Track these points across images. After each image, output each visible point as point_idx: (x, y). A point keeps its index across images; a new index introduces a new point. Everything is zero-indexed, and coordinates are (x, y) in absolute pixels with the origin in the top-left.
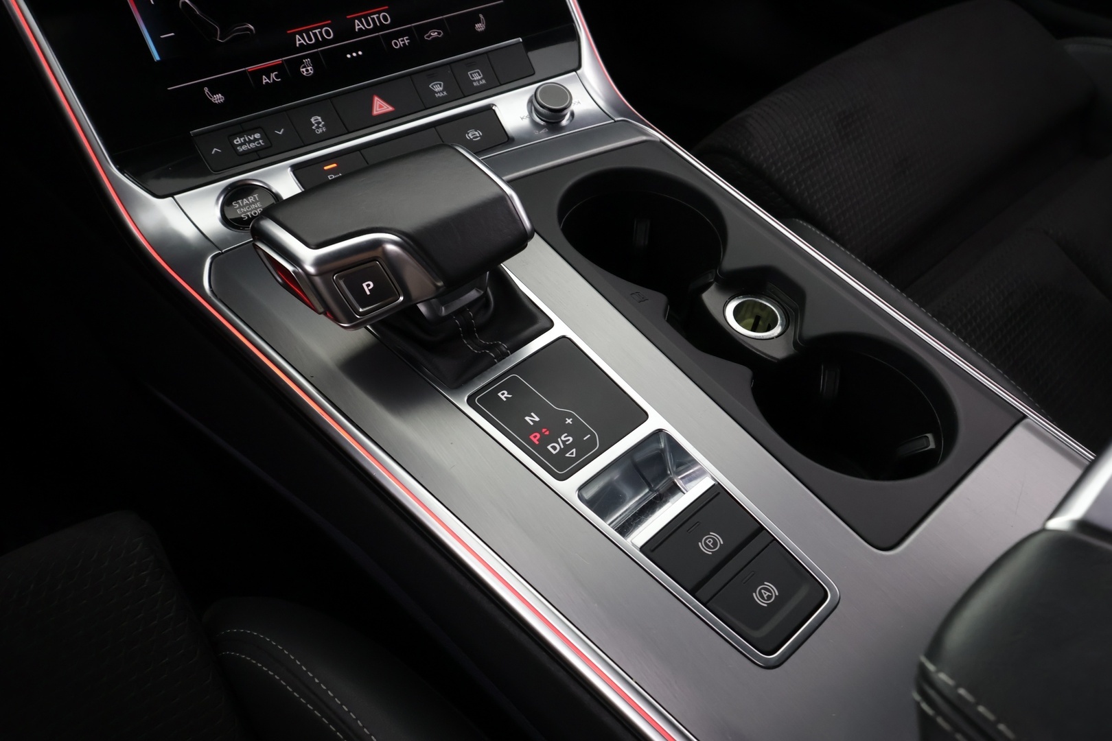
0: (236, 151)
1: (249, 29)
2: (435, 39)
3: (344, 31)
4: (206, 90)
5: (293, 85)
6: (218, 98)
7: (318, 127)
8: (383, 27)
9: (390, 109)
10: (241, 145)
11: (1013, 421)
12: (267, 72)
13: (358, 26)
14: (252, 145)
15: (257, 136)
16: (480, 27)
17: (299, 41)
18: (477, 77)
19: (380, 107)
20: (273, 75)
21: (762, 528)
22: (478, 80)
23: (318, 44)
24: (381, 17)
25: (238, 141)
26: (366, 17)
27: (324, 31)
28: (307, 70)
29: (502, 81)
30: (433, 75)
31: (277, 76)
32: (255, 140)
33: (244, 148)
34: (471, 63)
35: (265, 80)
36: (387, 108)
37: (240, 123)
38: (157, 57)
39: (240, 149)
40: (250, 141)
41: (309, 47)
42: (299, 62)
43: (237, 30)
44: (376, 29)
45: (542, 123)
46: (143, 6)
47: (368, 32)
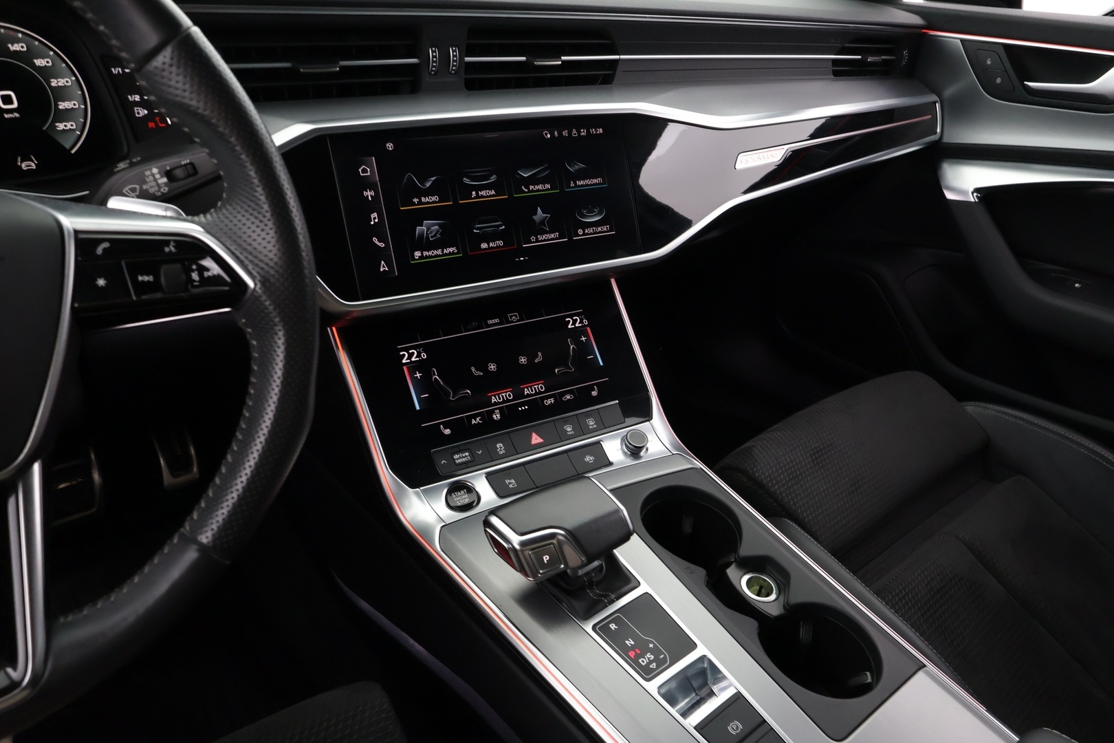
0: (455, 462)
1: (468, 393)
2: (569, 400)
3: (519, 395)
4: (442, 426)
5: (488, 426)
6: (447, 432)
7: (500, 450)
8: (540, 393)
9: (542, 440)
10: (457, 459)
11: (917, 668)
12: (475, 417)
13: (526, 392)
14: (464, 460)
15: (467, 454)
16: (594, 393)
17: (494, 399)
18: (591, 423)
19: (536, 439)
20: (478, 419)
21: (764, 721)
22: (592, 425)
23: (504, 402)
24: (539, 386)
25: (456, 457)
26: (531, 387)
27: (507, 394)
28: (497, 416)
29: (606, 426)
30: (566, 421)
31: (480, 420)
32: (466, 456)
33: (460, 461)
34: (588, 415)
35: (473, 422)
36: (540, 440)
37: (458, 446)
38: (418, 408)
39: (457, 462)
40: (463, 457)
41: (499, 403)
42: (492, 412)
43: (461, 393)
44: (536, 394)
45: (629, 453)
46: (414, 379)
47: (532, 395)
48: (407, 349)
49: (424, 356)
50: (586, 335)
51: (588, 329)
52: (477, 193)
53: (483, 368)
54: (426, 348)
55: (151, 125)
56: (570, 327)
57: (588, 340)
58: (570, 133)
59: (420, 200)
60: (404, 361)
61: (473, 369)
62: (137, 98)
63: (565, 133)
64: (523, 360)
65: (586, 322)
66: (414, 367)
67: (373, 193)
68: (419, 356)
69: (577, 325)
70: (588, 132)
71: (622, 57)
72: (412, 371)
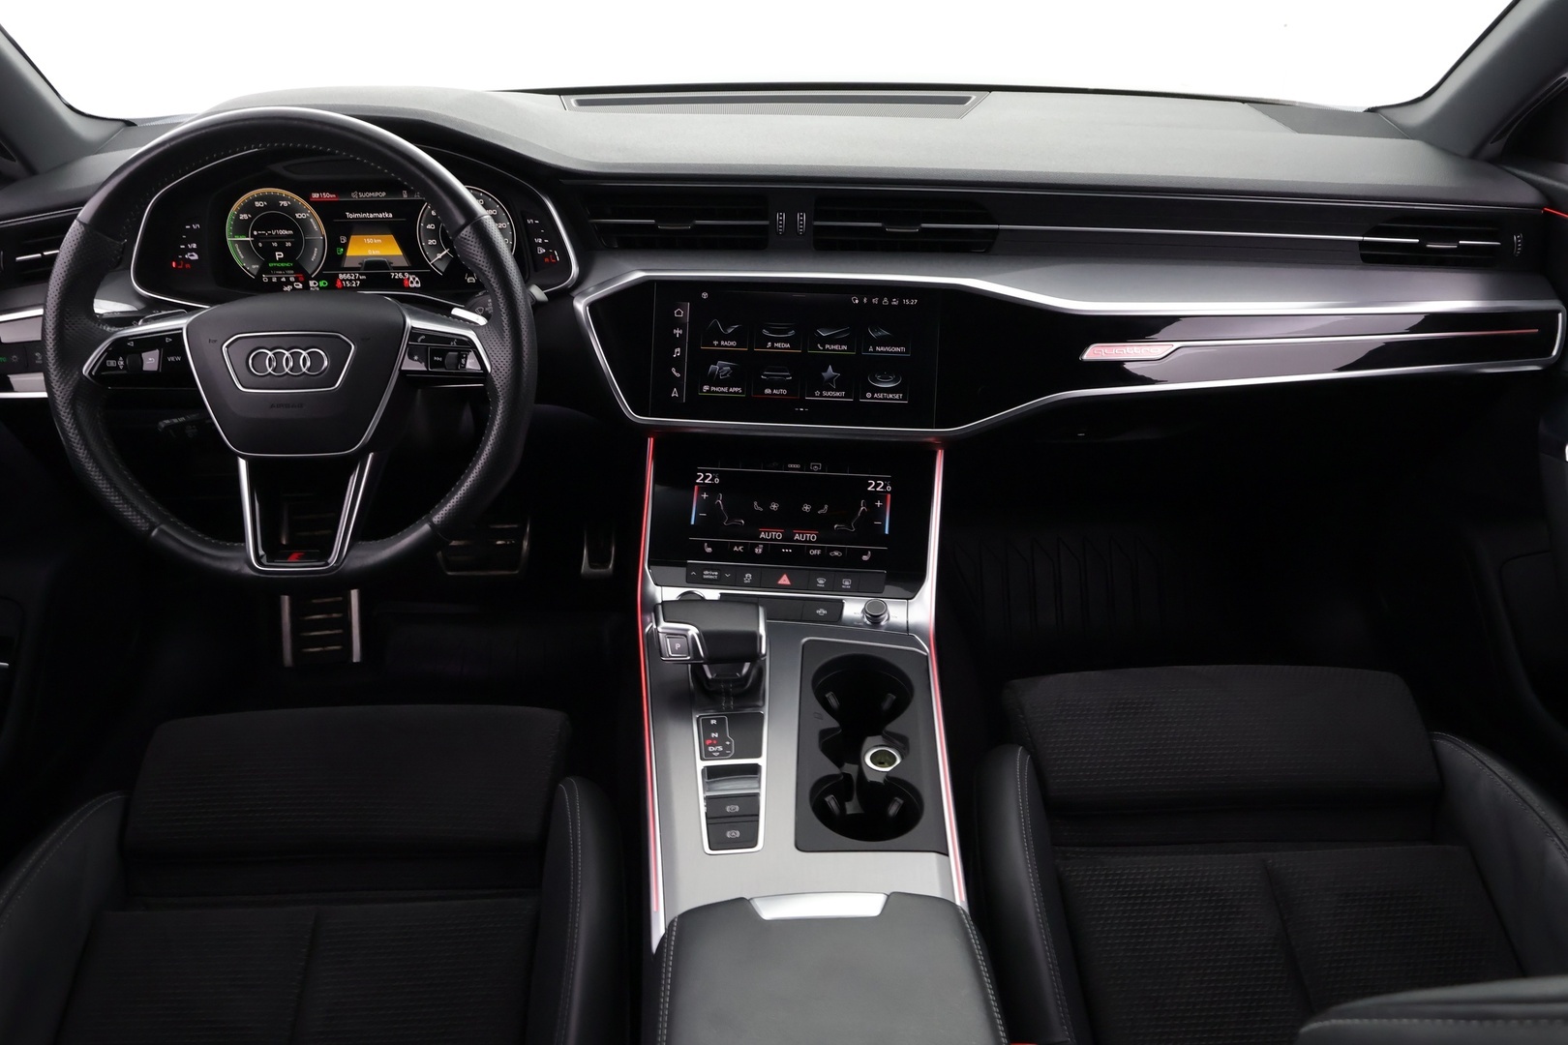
0: (703, 577)
1: (742, 523)
2: (836, 557)
3: (788, 538)
4: (706, 544)
5: (748, 555)
6: (709, 550)
7: (747, 580)
8: (810, 542)
9: (789, 583)
10: (707, 575)
12: (738, 545)
13: (797, 537)
14: (710, 577)
15: (716, 573)
16: (865, 558)
17: (763, 535)
18: (846, 583)
19: (784, 580)
20: (741, 548)
21: (758, 815)
22: (845, 585)
23: (771, 540)
24: (812, 536)
25: (706, 572)
26: (803, 534)
27: (777, 534)
28: (758, 551)
29: (856, 591)
30: (822, 574)
32: (713, 575)
34: (848, 575)
35: (736, 549)
36: (788, 582)
37: (712, 565)
38: (693, 523)
39: (705, 577)
40: (711, 575)
41: (766, 540)
42: (757, 545)
43: (735, 522)
44: (806, 541)
45: (868, 622)
46: (700, 498)
47: (800, 541)
48: (704, 472)
49: (717, 481)
50: (884, 501)
51: (889, 496)
52: (772, 345)
53: (765, 505)
54: (721, 475)
55: (547, 260)
56: (870, 489)
57: (883, 507)
58: (880, 301)
59: (720, 343)
60: (698, 481)
61: (756, 503)
62: (540, 241)
63: (875, 301)
64: (807, 508)
65: (889, 488)
66: (704, 488)
67: (681, 332)
68: (712, 479)
69: (878, 489)
70: (901, 302)
71: (1001, 226)
72: (701, 491)
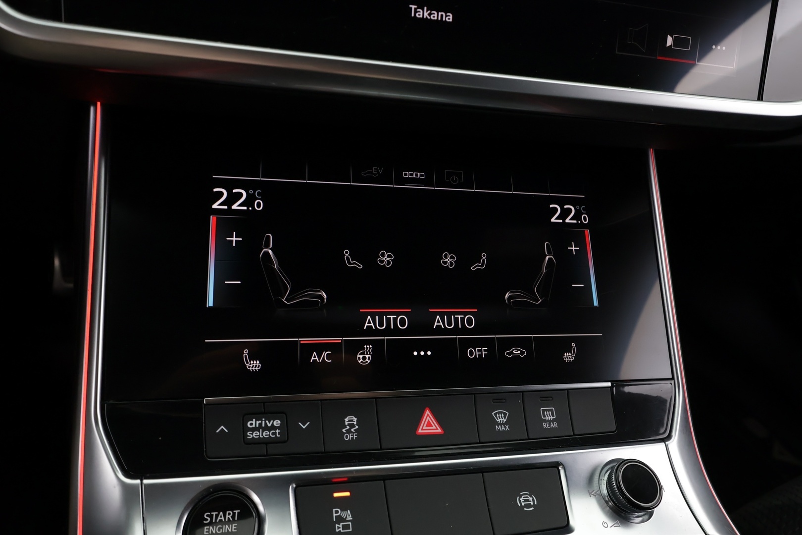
0: (245, 435)
1: (321, 297)
2: (516, 358)
3: (421, 325)
4: (246, 352)
5: (342, 371)
6: (254, 365)
7: (349, 431)
8: (464, 331)
9: (439, 431)
10: (253, 430)
12: (319, 348)
13: (438, 322)
14: (266, 434)
15: (277, 423)
16: (569, 357)
17: (369, 323)
18: (549, 417)
19: (429, 425)
20: (325, 354)
22: (550, 421)
23: (388, 332)
24: (466, 318)
25: (252, 423)
26: (449, 315)
27: (398, 318)
28: (364, 358)
29: (577, 432)
30: (500, 401)
31: (328, 356)
32: (273, 427)
33: (255, 435)
34: (547, 398)
35: (314, 357)
36: (436, 429)
37: (264, 402)
38: (210, 303)
39: (250, 435)
40: (267, 428)
41: (377, 332)
42: (359, 346)
43: (308, 295)
44: (456, 331)
46: (223, 246)
47: (446, 332)
48: (229, 186)
49: (259, 205)
50: (581, 243)
51: (588, 232)
53: (368, 257)
54: (267, 192)
56: (553, 220)
57: (582, 252)
60: (215, 206)
61: (347, 254)
64: (448, 260)
65: (585, 219)
66: (229, 221)
68: (249, 202)
69: (567, 221)
72: (224, 229)
